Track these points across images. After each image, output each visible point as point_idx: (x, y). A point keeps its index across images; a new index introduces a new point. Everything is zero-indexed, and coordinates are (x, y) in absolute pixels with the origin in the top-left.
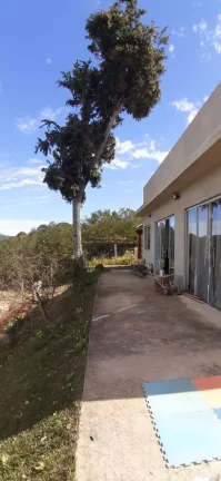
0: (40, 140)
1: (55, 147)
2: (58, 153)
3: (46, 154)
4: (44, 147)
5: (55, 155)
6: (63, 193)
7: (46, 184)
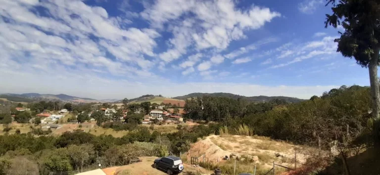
0: (328, 16)
1: (344, 18)
2: (348, 23)
3: (336, 26)
4: (332, 20)
5: (345, 25)
6: (357, 58)
7: (340, 53)
